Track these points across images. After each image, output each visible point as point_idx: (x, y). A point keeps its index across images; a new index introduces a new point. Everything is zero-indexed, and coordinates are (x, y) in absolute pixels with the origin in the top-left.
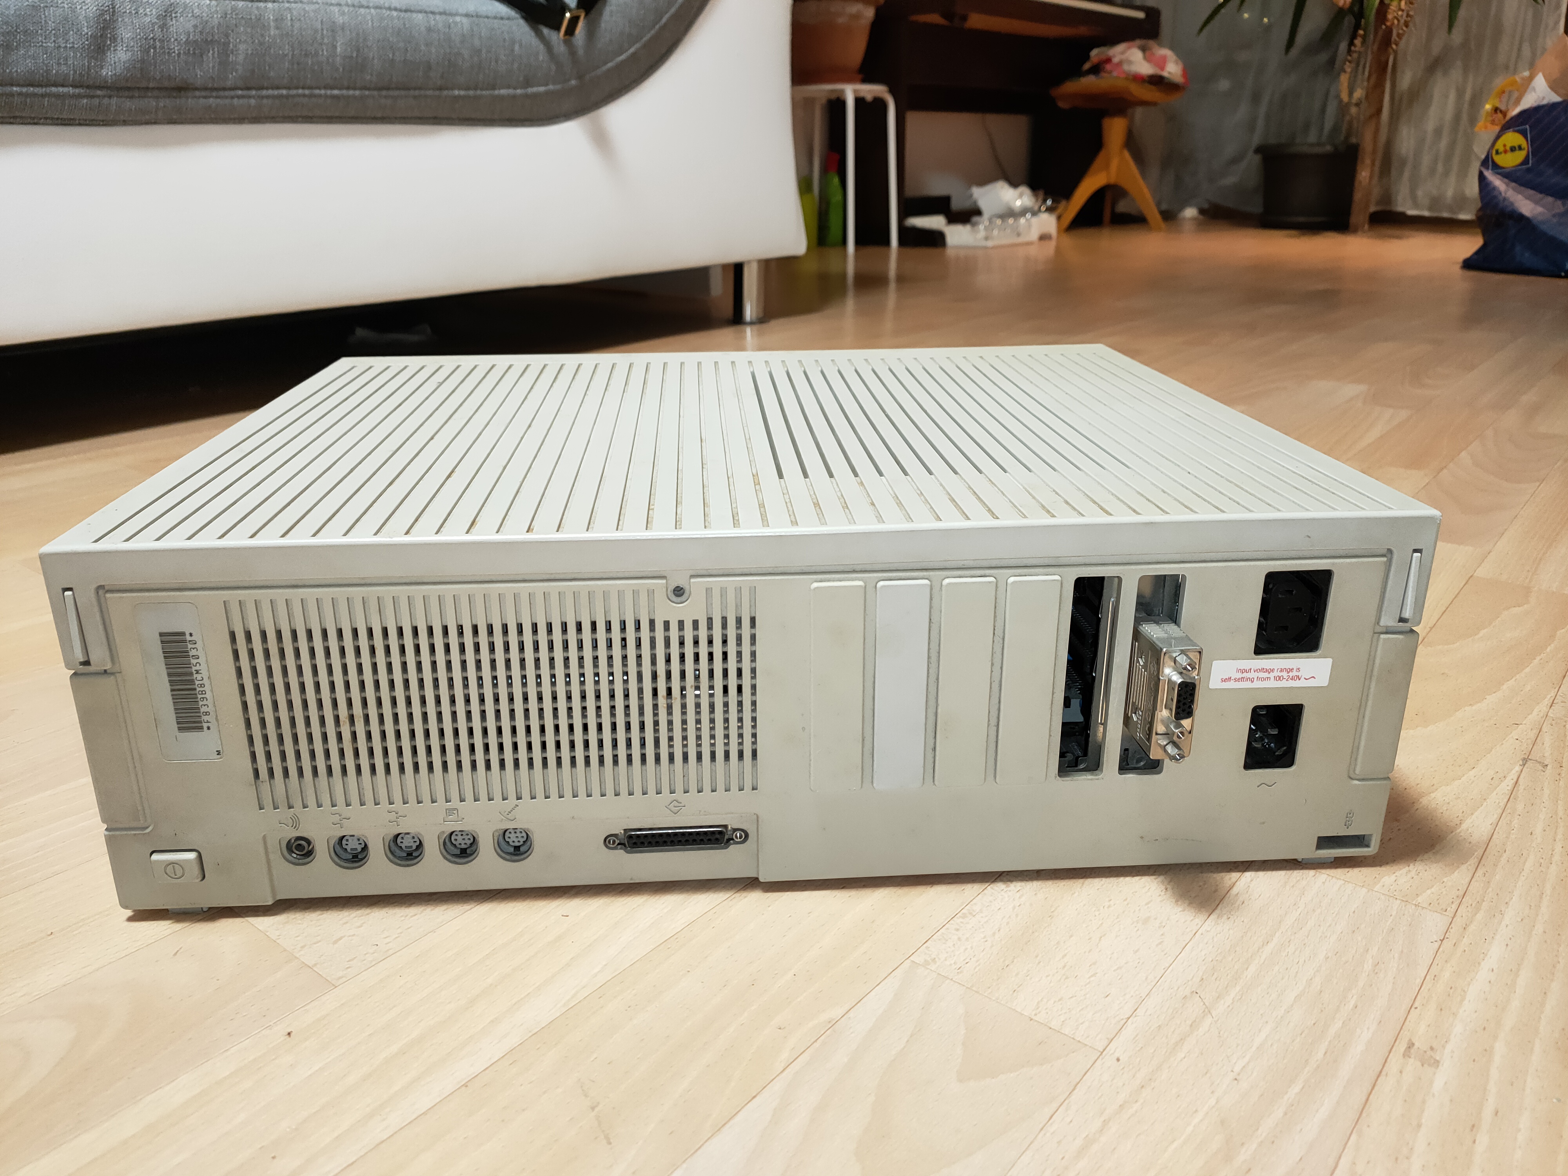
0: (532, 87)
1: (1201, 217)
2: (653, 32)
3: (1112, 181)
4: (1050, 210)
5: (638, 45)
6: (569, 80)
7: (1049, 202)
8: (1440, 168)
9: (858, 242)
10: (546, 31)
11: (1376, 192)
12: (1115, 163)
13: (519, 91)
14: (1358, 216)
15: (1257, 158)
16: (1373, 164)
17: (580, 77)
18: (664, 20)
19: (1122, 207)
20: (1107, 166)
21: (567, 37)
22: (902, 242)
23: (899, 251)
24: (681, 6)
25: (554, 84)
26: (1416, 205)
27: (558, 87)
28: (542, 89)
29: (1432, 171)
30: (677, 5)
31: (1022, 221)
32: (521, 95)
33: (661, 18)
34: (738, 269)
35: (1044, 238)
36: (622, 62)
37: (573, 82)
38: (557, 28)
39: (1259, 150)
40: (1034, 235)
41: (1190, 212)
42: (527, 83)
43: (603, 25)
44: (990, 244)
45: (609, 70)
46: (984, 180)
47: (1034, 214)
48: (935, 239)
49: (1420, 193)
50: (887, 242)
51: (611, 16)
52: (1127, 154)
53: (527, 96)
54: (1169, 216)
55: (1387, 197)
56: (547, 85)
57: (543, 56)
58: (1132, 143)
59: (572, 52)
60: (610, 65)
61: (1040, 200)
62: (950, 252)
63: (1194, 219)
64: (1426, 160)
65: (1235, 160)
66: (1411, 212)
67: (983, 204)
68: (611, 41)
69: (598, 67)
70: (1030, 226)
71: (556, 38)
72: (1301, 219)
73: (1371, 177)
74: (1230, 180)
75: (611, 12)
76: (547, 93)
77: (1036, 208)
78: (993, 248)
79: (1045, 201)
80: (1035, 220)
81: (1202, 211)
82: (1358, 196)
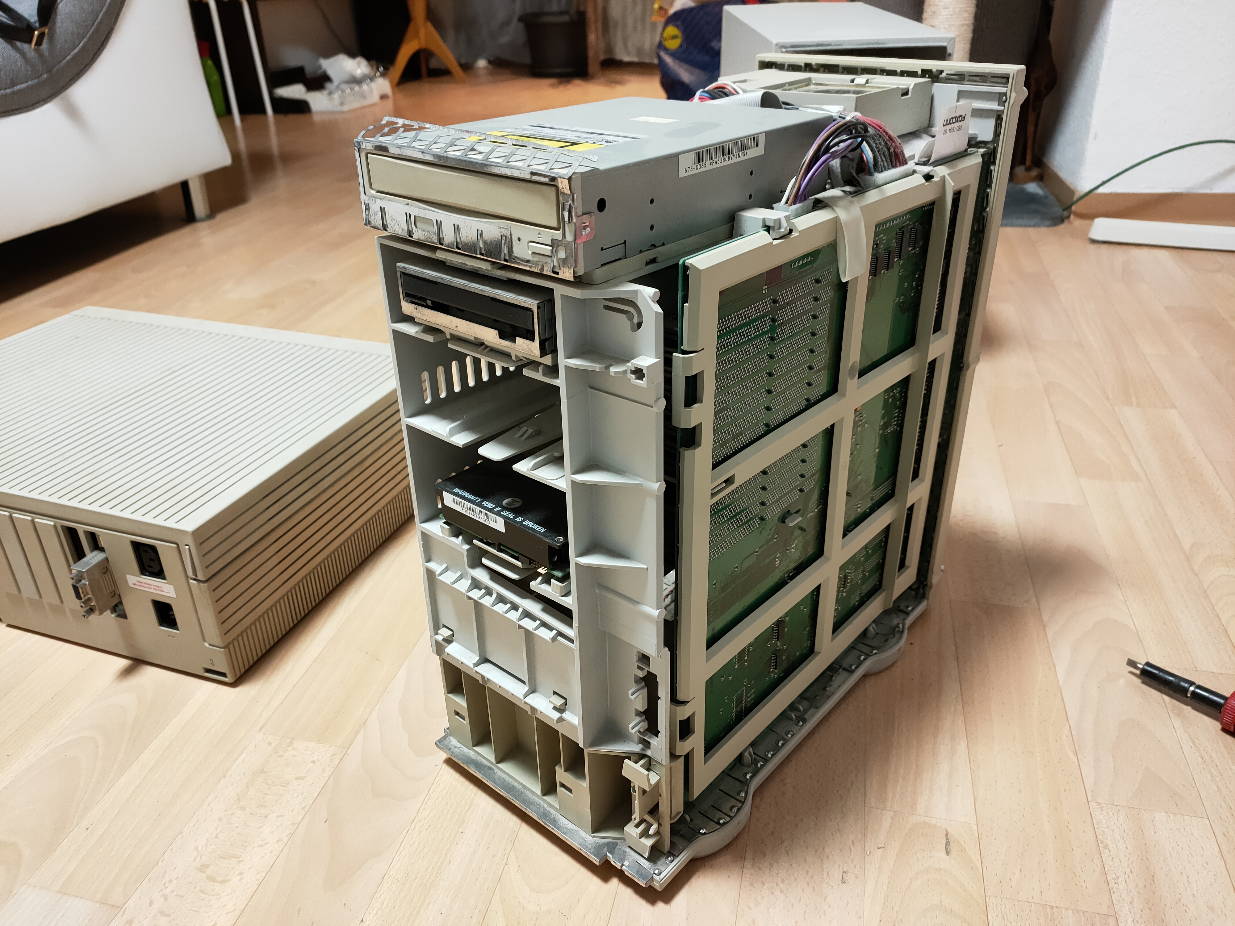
0: (17, 85)
1: (490, 66)
2: (94, 28)
3: (423, 46)
4: (383, 75)
5: (85, 40)
6: (42, 75)
7: (381, 69)
8: (639, 27)
9: (242, 111)
10: (18, 44)
11: (602, 45)
12: (422, 33)
13: (8, 91)
14: (593, 67)
15: (521, 26)
16: (597, 28)
17: (49, 71)
18: (100, 17)
19: (433, 64)
20: (417, 35)
21: (36, 47)
22: (276, 110)
23: (275, 119)
24: (110, 5)
25: (31, 80)
26: (628, 54)
27: (35, 81)
28: (24, 86)
29: (635, 28)
30: (107, 5)
31: (365, 87)
32: (10, 94)
33: (98, 17)
34: (184, 186)
35: (383, 97)
36: (76, 54)
37: (45, 76)
38: (30, 42)
39: (521, 19)
40: (376, 98)
41: (482, 63)
42: (13, 84)
43: (58, 31)
44: (346, 108)
45: (68, 62)
46: (329, 54)
47: (372, 79)
48: (301, 107)
49: (630, 45)
50: (263, 111)
51: (62, 22)
52: (430, 26)
53: (14, 93)
54: (467, 67)
55: (609, 49)
56: (27, 82)
57: (20, 62)
58: (432, 16)
59: (41, 55)
60: (68, 58)
61: (375, 69)
62: (316, 118)
63: (485, 68)
64: (630, 22)
65: (506, 23)
66: (626, 59)
67: (331, 73)
68: (65, 40)
69: (60, 62)
70: (371, 91)
71: (29, 49)
72: (558, 71)
73: (597, 37)
74: (505, 39)
75: (62, 19)
76: (28, 87)
77: (373, 73)
78: (350, 111)
79: (378, 69)
80: (373, 85)
81: (490, 62)
82: (591, 53)
